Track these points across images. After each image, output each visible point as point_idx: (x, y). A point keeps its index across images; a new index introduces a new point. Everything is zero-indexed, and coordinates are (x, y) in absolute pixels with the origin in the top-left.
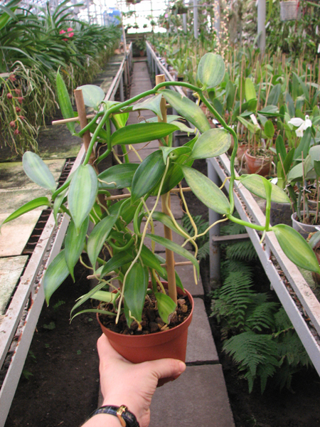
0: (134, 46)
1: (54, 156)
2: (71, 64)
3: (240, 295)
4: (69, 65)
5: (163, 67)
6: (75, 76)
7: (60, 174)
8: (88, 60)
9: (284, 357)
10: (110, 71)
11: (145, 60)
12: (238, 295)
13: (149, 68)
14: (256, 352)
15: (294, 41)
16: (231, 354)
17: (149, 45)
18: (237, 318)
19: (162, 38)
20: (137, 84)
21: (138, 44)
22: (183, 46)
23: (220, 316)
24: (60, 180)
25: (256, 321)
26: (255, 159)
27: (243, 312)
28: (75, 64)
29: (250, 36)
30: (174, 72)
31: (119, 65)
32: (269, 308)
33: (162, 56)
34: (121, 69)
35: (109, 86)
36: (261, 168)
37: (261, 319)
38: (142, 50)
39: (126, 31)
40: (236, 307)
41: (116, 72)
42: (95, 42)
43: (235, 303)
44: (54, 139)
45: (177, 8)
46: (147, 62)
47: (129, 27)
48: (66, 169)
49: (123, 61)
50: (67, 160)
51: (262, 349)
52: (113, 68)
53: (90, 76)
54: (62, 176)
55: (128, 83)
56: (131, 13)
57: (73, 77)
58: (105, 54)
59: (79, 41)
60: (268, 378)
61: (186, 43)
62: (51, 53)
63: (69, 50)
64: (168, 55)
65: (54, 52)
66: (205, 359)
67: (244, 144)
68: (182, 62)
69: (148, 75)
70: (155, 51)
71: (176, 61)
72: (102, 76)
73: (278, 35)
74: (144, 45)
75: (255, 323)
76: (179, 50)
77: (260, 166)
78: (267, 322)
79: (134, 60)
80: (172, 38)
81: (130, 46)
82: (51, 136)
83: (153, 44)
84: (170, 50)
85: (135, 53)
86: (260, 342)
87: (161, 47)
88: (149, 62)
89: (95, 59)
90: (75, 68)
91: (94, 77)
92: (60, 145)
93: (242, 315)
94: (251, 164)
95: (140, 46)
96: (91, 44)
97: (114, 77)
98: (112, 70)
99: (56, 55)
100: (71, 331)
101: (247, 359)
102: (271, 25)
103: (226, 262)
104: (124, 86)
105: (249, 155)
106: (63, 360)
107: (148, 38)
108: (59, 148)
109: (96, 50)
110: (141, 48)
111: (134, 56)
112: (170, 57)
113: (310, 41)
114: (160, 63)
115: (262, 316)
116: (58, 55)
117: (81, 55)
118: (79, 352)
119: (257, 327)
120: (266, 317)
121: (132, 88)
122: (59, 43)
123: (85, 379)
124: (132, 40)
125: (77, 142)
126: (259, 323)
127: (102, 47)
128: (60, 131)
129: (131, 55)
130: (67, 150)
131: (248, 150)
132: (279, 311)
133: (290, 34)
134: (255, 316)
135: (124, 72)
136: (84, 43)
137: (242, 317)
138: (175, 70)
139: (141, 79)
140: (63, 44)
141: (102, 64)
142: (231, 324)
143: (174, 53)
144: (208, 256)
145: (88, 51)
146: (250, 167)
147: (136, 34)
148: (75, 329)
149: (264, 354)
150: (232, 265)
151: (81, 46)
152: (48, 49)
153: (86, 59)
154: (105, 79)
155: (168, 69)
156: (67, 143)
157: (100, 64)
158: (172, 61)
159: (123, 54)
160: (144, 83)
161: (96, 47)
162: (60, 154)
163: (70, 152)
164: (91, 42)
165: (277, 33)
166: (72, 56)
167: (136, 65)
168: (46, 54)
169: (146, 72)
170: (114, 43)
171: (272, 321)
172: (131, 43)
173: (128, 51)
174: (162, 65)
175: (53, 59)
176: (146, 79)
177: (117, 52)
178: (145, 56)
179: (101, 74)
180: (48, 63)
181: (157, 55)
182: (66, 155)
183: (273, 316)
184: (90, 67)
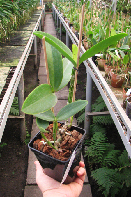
0: (46, 6)
1: (4, 65)
2: (15, 14)
3: (101, 145)
4: (14, 15)
5: (62, 18)
6: (17, 21)
7: (7, 76)
8: (24, 12)
9: (124, 182)
10: (34, 18)
11: (51, 13)
12: (99, 146)
13: (53, 18)
14: (110, 181)
15: (130, 8)
16: (95, 180)
17: (54, 6)
18: (99, 158)
19: (61, 3)
20: (47, 25)
21: (48, 5)
22: (73, 8)
23: (90, 156)
24: (7, 80)
25: (109, 161)
26: (116, 75)
27: (102, 155)
28: (17, 14)
29: (106, 4)
30: (68, 21)
31: (39, 15)
32: (116, 154)
33: (61, 12)
34: (40, 18)
35: (34, 26)
36: (120, 81)
37: (111, 160)
40: (98, 152)
41: (38, 19)
42: (28, 3)
43: (98, 150)
44: (4, 55)
46: (52, 14)
48: (10, 73)
49: (41, 13)
50: (11, 67)
51: (113, 179)
52: (36, 17)
53: (24, 21)
54: (8, 77)
55: (43, 25)
57: (16, 21)
58: (32, 9)
59: (19, 2)
60: (115, 194)
61: (74, 6)
62: (4, 8)
63: (14, 6)
64: (64, 12)
65: (6, 7)
67: (109, 66)
68: (72, 16)
69: (53, 21)
70: (57, 9)
71: (69, 15)
72: (30, 21)
73: (121, 4)
74: (51, 6)
75: (108, 162)
76: (70, 9)
77: (119, 80)
78: (115, 161)
79: (46, 13)
80: (66, 3)
81: (45, 5)
82: (3, 52)
83: (56, 5)
84: (66, 9)
85: (46, 9)
86: (112, 174)
87: (60, 7)
88: (54, 14)
89: (27, 12)
90: (17, 16)
91: (27, 21)
92: (7, 59)
93: (101, 156)
94: (114, 78)
96: (25, 4)
97: (36, 22)
98: (35, 18)
99: (7, 9)
100: (10, 159)
101: (105, 184)
103: (93, 125)
104: (41, 26)
105: (113, 73)
106: (5, 176)
107: (53, 2)
108: (7, 60)
109: (28, 7)
110: (50, 7)
111: (46, 11)
112: (65, 13)
114: (60, 15)
115: (112, 158)
116: (8, 9)
117: (20, 10)
118: (13, 173)
119: (109, 164)
120: (114, 159)
121: (45, 27)
122: (9, 3)
123: (16, 188)
124: (45, 3)
125: (17, 57)
126: (110, 162)
127: (31, 5)
128: (8, 50)
129: (45, 11)
130: (11, 62)
131: (112, 70)
132: (121, 155)
133: (128, 4)
134: (108, 158)
135: (41, 19)
136: (22, 4)
137: (101, 158)
138: (68, 20)
139: (49, 23)
140: (11, 4)
141: (31, 15)
142: (95, 161)
143: (68, 11)
144: (83, 122)
145: (24, 7)
146: (113, 79)
148: (12, 158)
149: (114, 181)
150: (96, 127)
151: (20, 5)
152: (3, 6)
153: (23, 12)
154: (32, 23)
155: (64, 19)
156: (11, 58)
157: (29, 14)
158: (66, 15)
159: (41, 10)
160: (51, 25)
161: (28, 6)
162: (7, 64)
163: (13, 63)
164: (26, 3)
165: (121, 3)
166: (16, 10)
167: (47, 15)
168: (1, 9)
169: (52, 19)
170: (37, 4)
171: (117, 161)
172: (45, 4)
173: (43, 8)
174: (61, 16)
175: (5, 12)
176: (52, 23)
177: (38, 8)
178: (52, 11)
179: (30, 20)
180: (3, 13)
181: (58, 11)
182: (11, 64)
183: (118, 158)
184: (25, 16)
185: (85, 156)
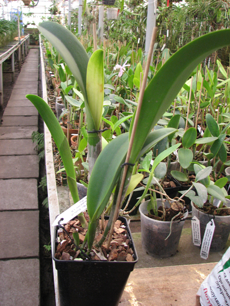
0: (31, 37)
11: (37, 47)
15: (126, 36)
20: (28, 62)
23: (45, 187)
38: (37, 40)
39: (26, 26)
45: (53, 10)
46: (39, 49)
47: (29, 24)
49: (17, 44)
55: (22, 61)
56: (31, 14)
66: (30, 208)
69: (38, 57)
79: (31, 47)
81: (27, 36)
85: (31, 42)
95: (35, 37)
102: (115, 26)
104: (18, 62)
110: (36, 39)
111: (31, 44)
113: (134, 36)
121: (25, 64)
124: (30, 33)
129: (29, 43)
139: (33, 59)
147: (34, 29)
160: (33, 62)
165: (118, 31)
170: (13, 32)
172: (29, 35)
176: (36, 59)
177: (16, 39)
185: (40, 186)
